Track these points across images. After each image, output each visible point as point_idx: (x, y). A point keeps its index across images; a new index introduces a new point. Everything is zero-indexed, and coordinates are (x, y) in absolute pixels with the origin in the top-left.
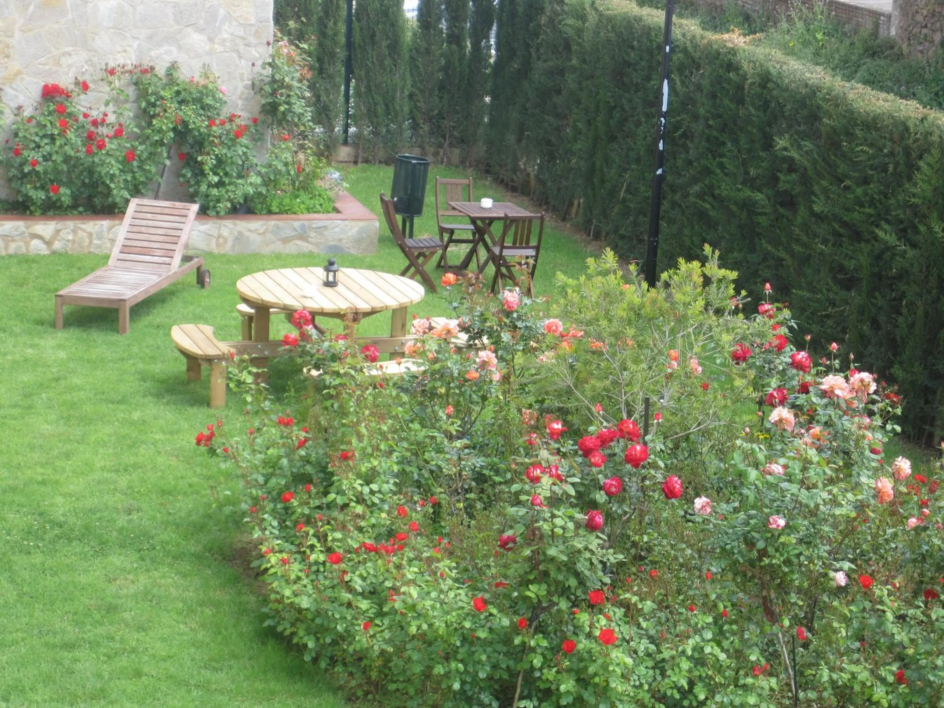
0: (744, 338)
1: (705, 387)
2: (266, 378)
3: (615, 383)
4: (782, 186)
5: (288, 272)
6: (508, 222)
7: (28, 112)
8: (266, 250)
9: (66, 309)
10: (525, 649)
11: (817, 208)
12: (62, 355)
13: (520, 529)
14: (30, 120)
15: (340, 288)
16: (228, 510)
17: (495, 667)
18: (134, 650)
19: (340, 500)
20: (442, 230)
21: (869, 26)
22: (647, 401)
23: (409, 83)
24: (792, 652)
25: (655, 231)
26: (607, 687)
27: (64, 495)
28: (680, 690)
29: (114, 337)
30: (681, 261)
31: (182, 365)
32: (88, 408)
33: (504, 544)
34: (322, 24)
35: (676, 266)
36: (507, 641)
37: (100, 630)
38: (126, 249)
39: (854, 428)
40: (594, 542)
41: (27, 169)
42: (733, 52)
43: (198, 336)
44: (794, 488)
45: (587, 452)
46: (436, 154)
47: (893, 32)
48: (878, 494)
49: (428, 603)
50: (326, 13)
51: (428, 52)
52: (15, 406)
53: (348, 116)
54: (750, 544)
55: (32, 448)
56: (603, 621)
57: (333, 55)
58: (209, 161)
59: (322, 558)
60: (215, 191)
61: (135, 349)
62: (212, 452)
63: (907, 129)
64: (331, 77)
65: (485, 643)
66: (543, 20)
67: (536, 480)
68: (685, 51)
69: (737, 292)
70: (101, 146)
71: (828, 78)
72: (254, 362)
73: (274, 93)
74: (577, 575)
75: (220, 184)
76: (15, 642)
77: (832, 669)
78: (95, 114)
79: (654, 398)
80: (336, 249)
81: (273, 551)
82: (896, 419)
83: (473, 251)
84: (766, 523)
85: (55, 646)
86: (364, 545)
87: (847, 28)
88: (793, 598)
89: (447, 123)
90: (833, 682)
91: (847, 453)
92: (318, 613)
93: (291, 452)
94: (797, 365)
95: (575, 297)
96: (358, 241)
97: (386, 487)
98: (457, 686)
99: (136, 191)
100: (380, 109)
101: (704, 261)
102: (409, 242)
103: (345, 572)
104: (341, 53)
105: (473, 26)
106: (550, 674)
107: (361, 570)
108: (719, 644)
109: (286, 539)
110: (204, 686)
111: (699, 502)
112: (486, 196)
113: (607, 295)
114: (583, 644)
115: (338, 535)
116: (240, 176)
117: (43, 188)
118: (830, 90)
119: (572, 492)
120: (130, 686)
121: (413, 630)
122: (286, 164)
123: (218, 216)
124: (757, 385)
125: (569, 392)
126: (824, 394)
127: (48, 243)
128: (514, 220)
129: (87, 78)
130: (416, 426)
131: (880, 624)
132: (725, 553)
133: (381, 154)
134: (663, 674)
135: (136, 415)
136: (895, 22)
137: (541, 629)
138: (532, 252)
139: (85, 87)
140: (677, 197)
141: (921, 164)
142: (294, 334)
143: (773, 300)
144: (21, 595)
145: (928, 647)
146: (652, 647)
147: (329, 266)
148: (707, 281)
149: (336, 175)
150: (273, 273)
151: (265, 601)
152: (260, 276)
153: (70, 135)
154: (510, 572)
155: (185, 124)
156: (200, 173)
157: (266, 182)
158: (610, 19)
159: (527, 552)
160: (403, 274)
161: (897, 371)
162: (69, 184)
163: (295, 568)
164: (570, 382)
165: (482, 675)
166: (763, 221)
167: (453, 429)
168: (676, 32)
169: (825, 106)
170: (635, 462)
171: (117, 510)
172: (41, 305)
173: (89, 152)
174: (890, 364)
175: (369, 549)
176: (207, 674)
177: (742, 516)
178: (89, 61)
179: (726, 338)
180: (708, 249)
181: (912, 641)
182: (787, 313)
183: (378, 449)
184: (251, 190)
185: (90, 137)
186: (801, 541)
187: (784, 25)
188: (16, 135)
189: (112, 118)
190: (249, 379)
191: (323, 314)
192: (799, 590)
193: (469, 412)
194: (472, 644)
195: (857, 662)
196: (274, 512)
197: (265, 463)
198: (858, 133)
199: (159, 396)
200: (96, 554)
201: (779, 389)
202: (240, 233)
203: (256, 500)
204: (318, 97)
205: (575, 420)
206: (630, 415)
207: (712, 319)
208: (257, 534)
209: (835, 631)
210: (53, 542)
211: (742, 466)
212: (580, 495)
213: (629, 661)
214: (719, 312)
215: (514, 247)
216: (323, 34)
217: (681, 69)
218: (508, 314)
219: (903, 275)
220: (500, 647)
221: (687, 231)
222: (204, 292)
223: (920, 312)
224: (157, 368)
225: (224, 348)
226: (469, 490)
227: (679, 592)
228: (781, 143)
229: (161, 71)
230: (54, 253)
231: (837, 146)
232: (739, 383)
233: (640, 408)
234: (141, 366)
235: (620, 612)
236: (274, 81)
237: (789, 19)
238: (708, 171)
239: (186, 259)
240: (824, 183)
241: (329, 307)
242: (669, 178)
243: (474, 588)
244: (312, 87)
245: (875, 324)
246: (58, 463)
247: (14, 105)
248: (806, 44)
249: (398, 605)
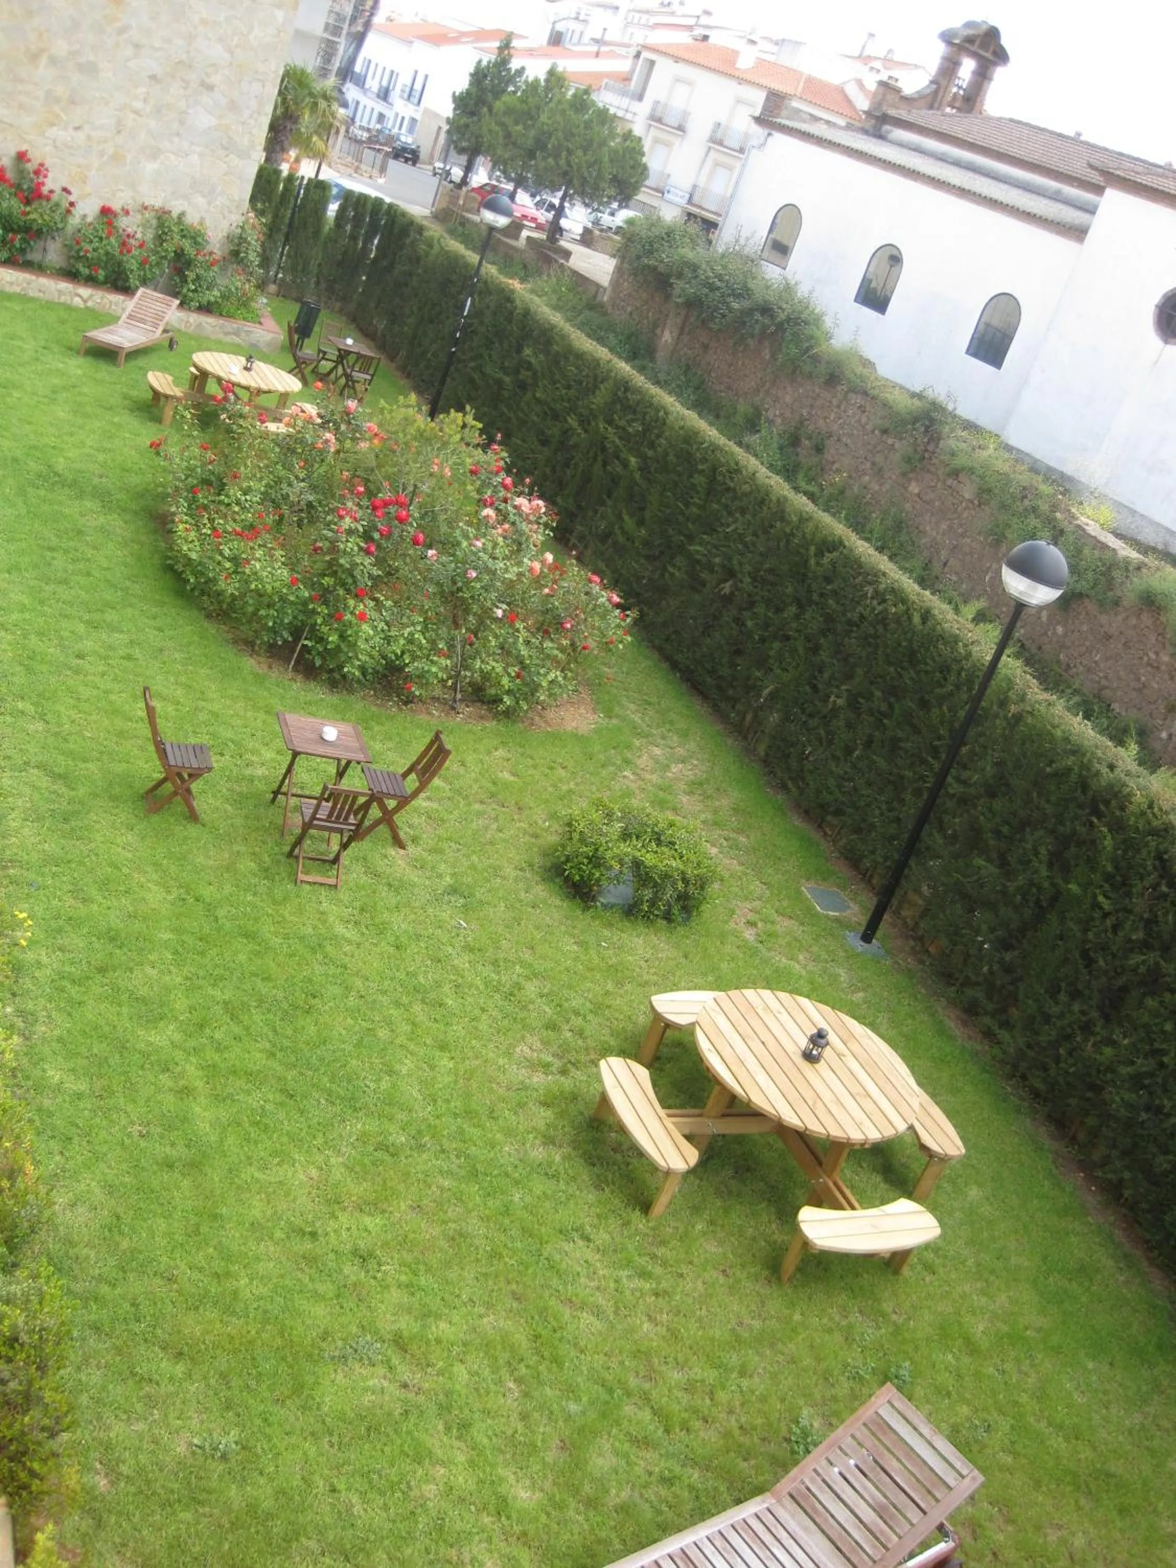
0: (478, 463)
1: (450, 484)
2: (199, 418)
3: (400, 471)
4: (521, 377)
5: (223, 355)
6: (359, 356)
7: (89, 220)
8: (213, 337)
9: (87, 345)
10: (314, 612)
11: (538, 395)
12: (79, 372)
13: (327, 544)
14: (90, 224)
15: (252, 373)
16: (160, 490)
17: (295, 617)
18: (88, 560)
19: (226, 501)
20: (320, 351)
21: (593, 290)
22: (415, 486)
23: (320, 256)
24: (463, 647)
25: (443, 382)
26: (355, 644)
27: (65, 458)
28: (396, 655)
29: (112, 369)
30: (452, 411)
31: (150, 395)
32: (89, 409)
33: (315, 550)
34: (277, 210)
35: (448, 413)
36: (305, 603)
37: (71, 544)
38: (130, 317)
39: (527, 530)
40: (367, 561)
41: (82, 254)
42: (513, 291)
43: (163, 380)
44: (486, 557)
45: (375, 508)
46: (326, 303)
47: (605, 298)
48: (531, 570)
49: (265, 574)
50: (281, 203)
51: (336, 241)
52: (45, 397)
53: (279, 267)
54: (454, 583)
55: (52, 425)
56: (362, 607)
57: (279, 229)
58: (191, 275)
59: (209, 532)
60: (191, 294)
61: (123, 379)
62: (158, 454)
63: (599, 364)
64: (275, 242)
65: (292, 603)
66: (408, 241)
67: (341, 517)
68: (486, 283)
69: (480, 435)
70: (129, 251)
71: (562, 323)
72: (194, 407)
73: (239, 244)
74: (353, 576)
75: (195, 291)
76: (21, 540)
77: (482, 662)
78: (129, 230)
79: (419, 485)
80: (254, 346)
81: (181, 521)
82: (552, 530)
83: (335, 367)
84: (466, 572)
85: (43, 547)
86: (235, 530)
87: (580, 289)
88: (471, 618)
89: (337, 286)
90: (481, 671)
91: (520, 544)
92: (200, 564)
93: (204, 465)
94: (505, 487)
95: (388, 416)
96: (269, 344)
97: (254, 499)
98: (271, 624)
99: (144, 282)
100: (300, 268)
101: (465, 414)
102: (299, 354)
103: (221, 544)
104: (284, 228)
105: (366, 233)
106: (325, 629)
107: (230, 545)
108: (423, 634)
109: (191, 516)
110: (126, 590)
111: (431, 552)
112: (349, 336)
113: (406, 419)
114: (348, 617)
115: (221, 521)
116: (208, 289)
117: (88, 267)
118: (562, 330)
119: (361, 530)
120: (83, 580)
121: (253, 586)
122: (237, 289)
123: (190, 309)
124: (479, 491)
125: (372, 470)
126: (515, 507)
127: (85, 301)
128: (364, 356)
129: (130, 208)
130: (279, 467)
131: (514, 643)
132: (438, 584)
133: (294, 295)
134: (389, 644)
135: (116, 420)
136: (608, 293)
137: (326, 603)
138: (369, 377)
139: (127, 213)
140: (460, 366)
141: (602, 386)
142: (220, 395)
143: (500, 444)
144: (29, 512)
145: (538, 662)
146: (386, 628)
147: (249, 359)
148: (464, 426)
149: (265, 301)
150: (216, 354)
151: (171, 549)
152: (207, 354)
153: (113, 240)
154: (316, 567)
155: (182, 250)
156: (184, 280)
157: (223, 296)
158: (447, 252)
159: (328, 558)
160: (290, 372)
161: (559, 500)
162: (105, 268)
163: (193, 535)
164: (374, 464)
165: (286, 621)
166: (506, 394)
167: (302, 476)
168: (483, 271)
169: (557, 338)
170: (401, 520)
171: (94, 474)
172: (73, 338)
173: (121, 252)
174: (556, 495)
175: (237, 534)
176: (128, 583)
177: (453, 565)
178: (134, 199)
179: (469, 460)
180: (468, 408)
181: (530, 656)
182: (505, 454)
183: (255, 476)
184: (213, 299)
185: (124, 244)
186: (482, 587)
187: (545, 278)
188: (79, 231)
189: (139, 236)
190: (189, 416)
191: (239, 385)
192: (475, 614)
193: (313, 466)
194: (284, 602)
195: (497, 662)
196: (186, 499)
197: (188, 468)
198: (571, 358)
199: (132, 411)
200: (77, 498)
201: (491, 497)
202: (200, 324)
203: (177, 489)
204: (264, 250)
205: (372, 487)
206: (404, 490)
207: (464, 447)
208: (173, 509)
209: (490, 641)
210: (53, 484)
211: (459, 538)
212: (365, 531)
213: (371, 632)
214: (468, 444)
215: (359, 372)
216: (276, 216)
217: (480, 293)
218: (348, 414)
219: (576, 446)
220: (300, 607)
221: (460, 387)
222: (172, 353)
223: (580, 470)
224: (134, 393)
225: (178, 392)
226: (301, 511)
227: (408, 598)
228: (527, 351)
229: (175, 214)
230: (87, 308)
231: (557, 363)
232: (469, 487)
233: (411, 489)
234: (125, 390)
235: (372, 604)
236: (240, 237)
237: (549, 275)
238: (481, 356)
239: (165, 331)
240: (545, 382)
241: (244, 382)
242: (459, 354)
243: (292, 570)
244: (263, 245)
245: (554, 470)
246: (65, 438)
247: (82, 213)
248: (554, 291)
249: (247, 571)
